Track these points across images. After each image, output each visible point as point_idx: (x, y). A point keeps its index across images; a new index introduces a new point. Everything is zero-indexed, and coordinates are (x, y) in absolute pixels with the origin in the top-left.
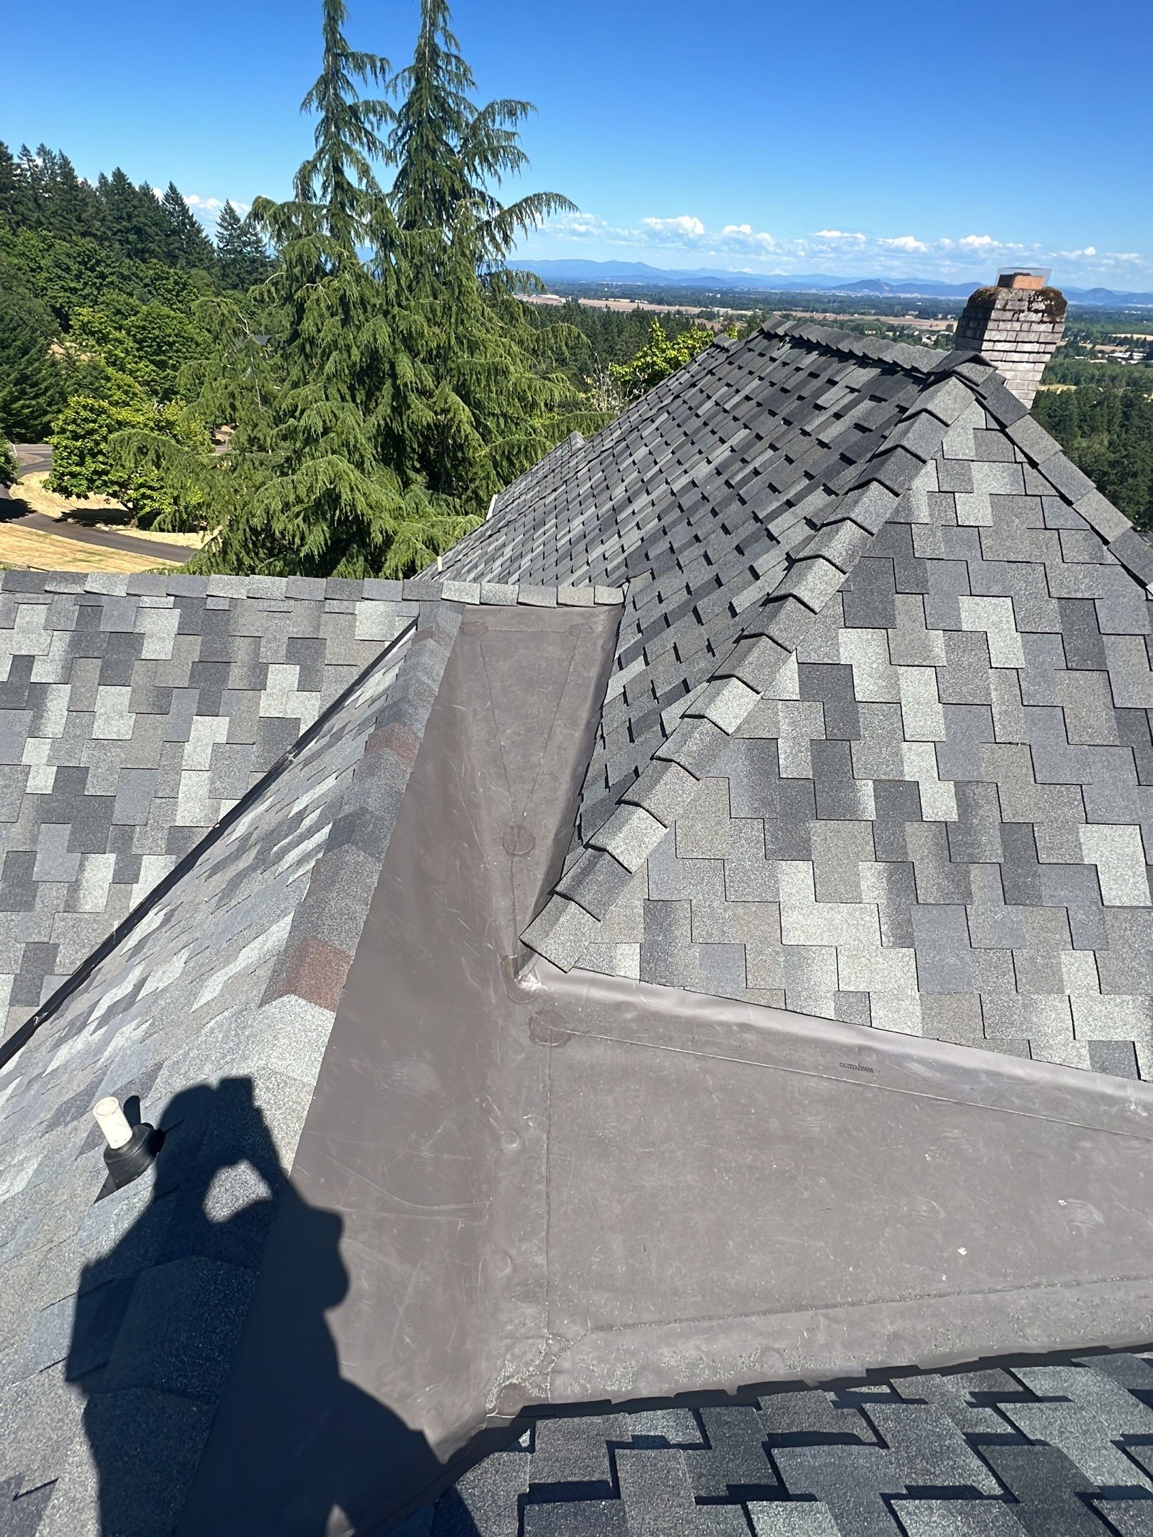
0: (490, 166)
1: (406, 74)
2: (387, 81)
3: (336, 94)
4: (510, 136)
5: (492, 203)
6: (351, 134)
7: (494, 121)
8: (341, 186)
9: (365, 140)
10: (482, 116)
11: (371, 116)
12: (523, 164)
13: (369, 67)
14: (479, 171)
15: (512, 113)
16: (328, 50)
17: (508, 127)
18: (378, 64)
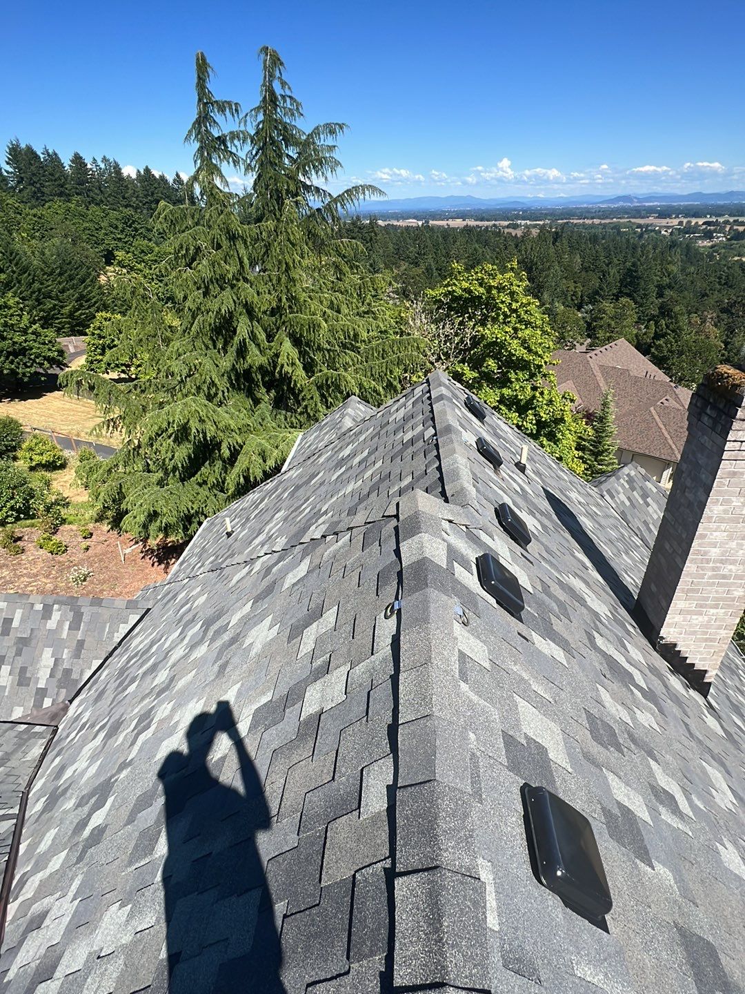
0: (317, 171)
1: (253, 112)
2: (241, 118)
3: (207, 131)
4: (331, 148)
5: (325, 194)
6: (220, 156)
7: (319, 139)
8: (212, 194)
9: (231, 160)
10: (310, 136)
11: (236, 142)
12: (339, 169)
13: (227, 110)
14: (309, 175)
15: (332, 132)
16: (200, 100)
17: (330, 142)
18: (234, 108)
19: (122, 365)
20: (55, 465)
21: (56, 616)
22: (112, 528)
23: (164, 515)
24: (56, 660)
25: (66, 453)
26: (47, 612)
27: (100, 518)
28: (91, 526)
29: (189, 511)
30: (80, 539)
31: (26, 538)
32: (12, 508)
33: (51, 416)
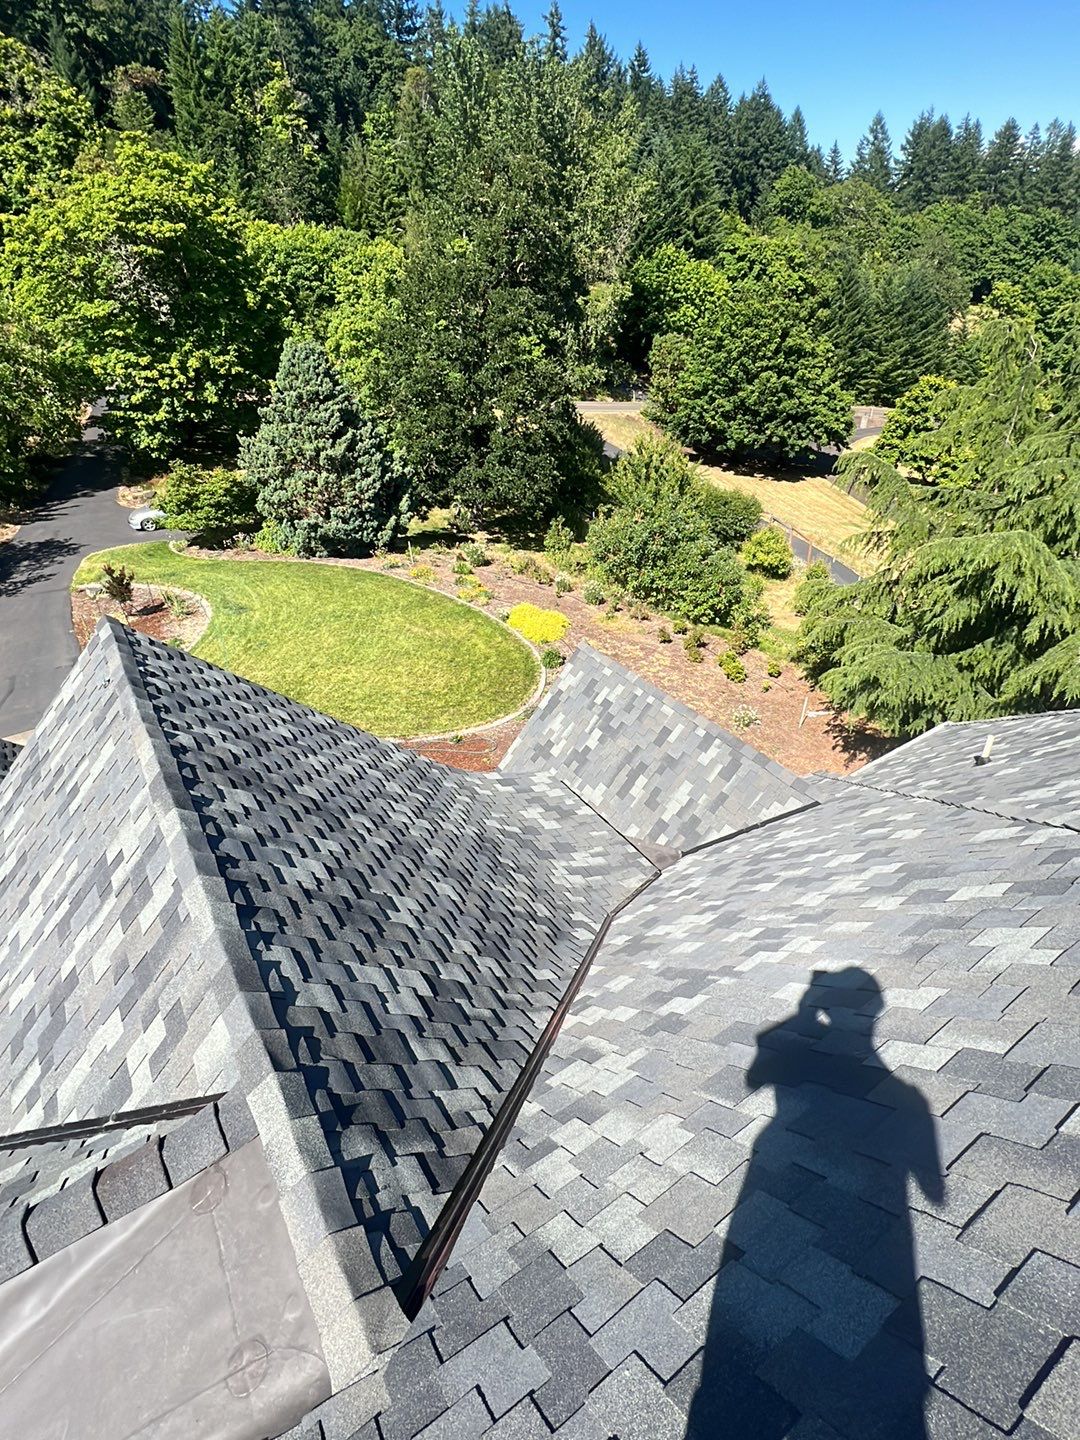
19: (922, 458)
20: (775, 573)
21: (713, 752)
22: (806, 678)
23: (887, 690)
24: (691, 801)
25: (795, 561)
26: (706, 743)
27: (798, 659)
28: (784, 663)
29: (923, 700)
30: (765, 674)
31: (710, 647)
32: (712, 607)
33: (798, 508)
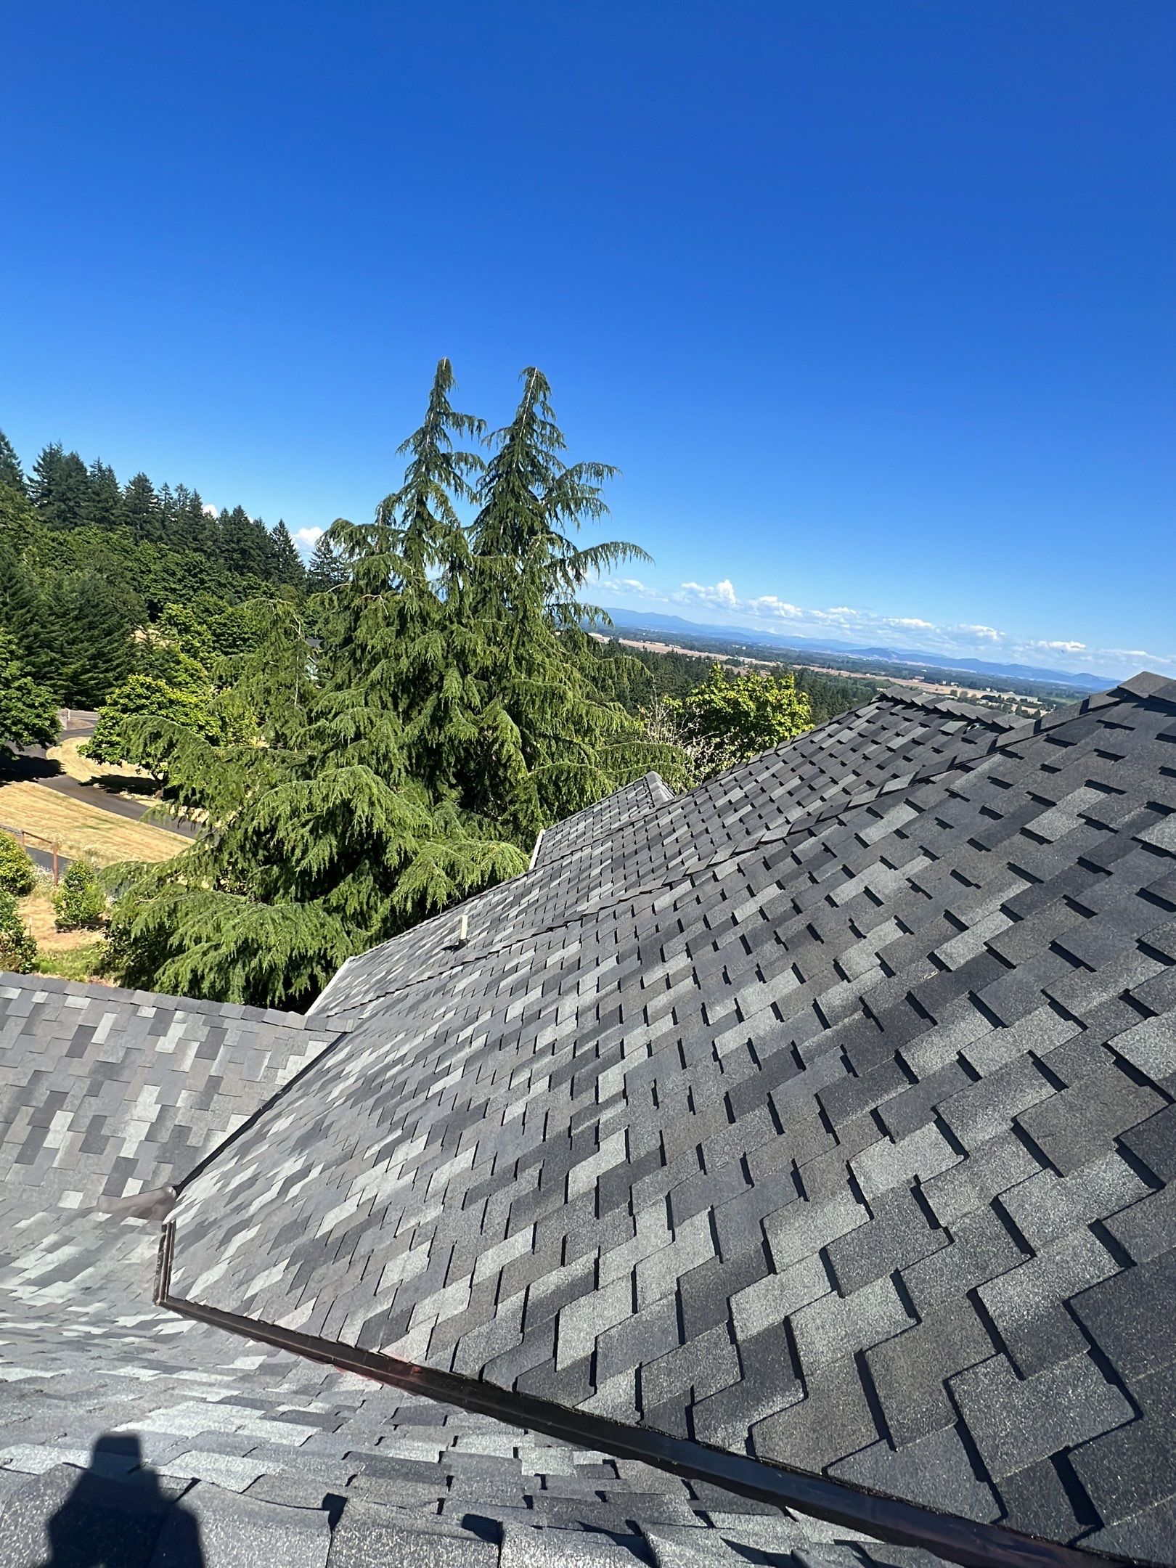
0: (571, 513)
1: (502, 432)
2: (482, 438)
3: (432, 443)
4: (593, 491)
5: (568, 546)
6: (440, 475)
7: (580, 478)
8: (422, 517)
9: (453, 482)
10: (570, 473)
11: (462, 464)
12: (604, 513)
13: (467, 425)
14: (560, 515)
15: (598, 474)
16: (431, 409)
17: (594, 483)
18: (476, 424)
20: (12, 887)
21: (177, 1030)
24: (163, 1109)
27: (104, 968)
